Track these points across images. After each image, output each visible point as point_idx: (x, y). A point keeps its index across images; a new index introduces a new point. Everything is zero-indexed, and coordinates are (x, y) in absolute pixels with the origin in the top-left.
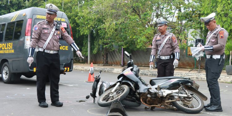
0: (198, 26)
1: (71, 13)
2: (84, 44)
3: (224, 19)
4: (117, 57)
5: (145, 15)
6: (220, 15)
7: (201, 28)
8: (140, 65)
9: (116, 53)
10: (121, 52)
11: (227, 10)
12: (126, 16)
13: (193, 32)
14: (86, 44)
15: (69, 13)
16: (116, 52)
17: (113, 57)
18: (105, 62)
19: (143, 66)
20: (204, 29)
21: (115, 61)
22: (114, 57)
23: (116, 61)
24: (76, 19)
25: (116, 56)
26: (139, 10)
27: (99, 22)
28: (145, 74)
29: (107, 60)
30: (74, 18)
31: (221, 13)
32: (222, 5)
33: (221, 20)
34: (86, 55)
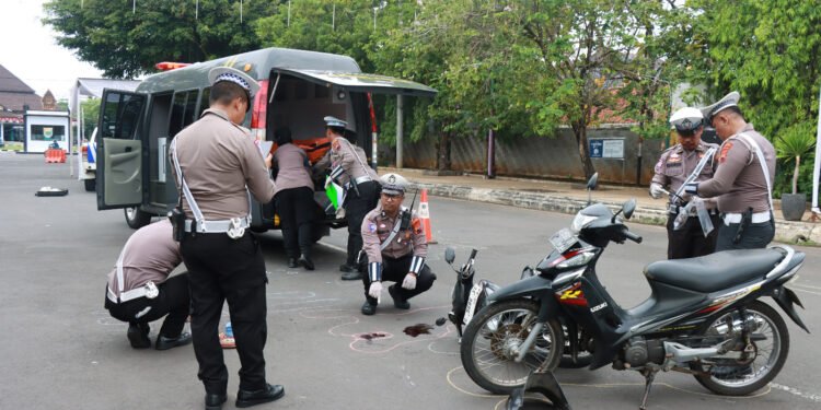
0: (702, 74)
1: (352, 31)
2: (386, 113)
3: (776, 59)
4: (473, 150)
5: (559, 44)
6: (765, 49)
7: (710, 82)
8: (537, 174)
9: (472, 141)
10: (488, 140)
11: (783, 34)
12: (505, 46)
13: (687, 93)
14: (390, 114)
15: (348, 33)
16: (471, 137)
17: (463, 150)
18: (442, 165)
19: (545, 176)
20: (716, 84)
21: (467, 160)
22: (466, 150)
23: (471, 161)
24: (366, 47)
25: (472, 148)
26: (539, 29)
27: (430, 61)
28: (558, 208)
29: (449, 159)
30: (361, 47)
31: (766, 44)
32: (771, 22)
33: (766, 60)
34: (392, 145)
